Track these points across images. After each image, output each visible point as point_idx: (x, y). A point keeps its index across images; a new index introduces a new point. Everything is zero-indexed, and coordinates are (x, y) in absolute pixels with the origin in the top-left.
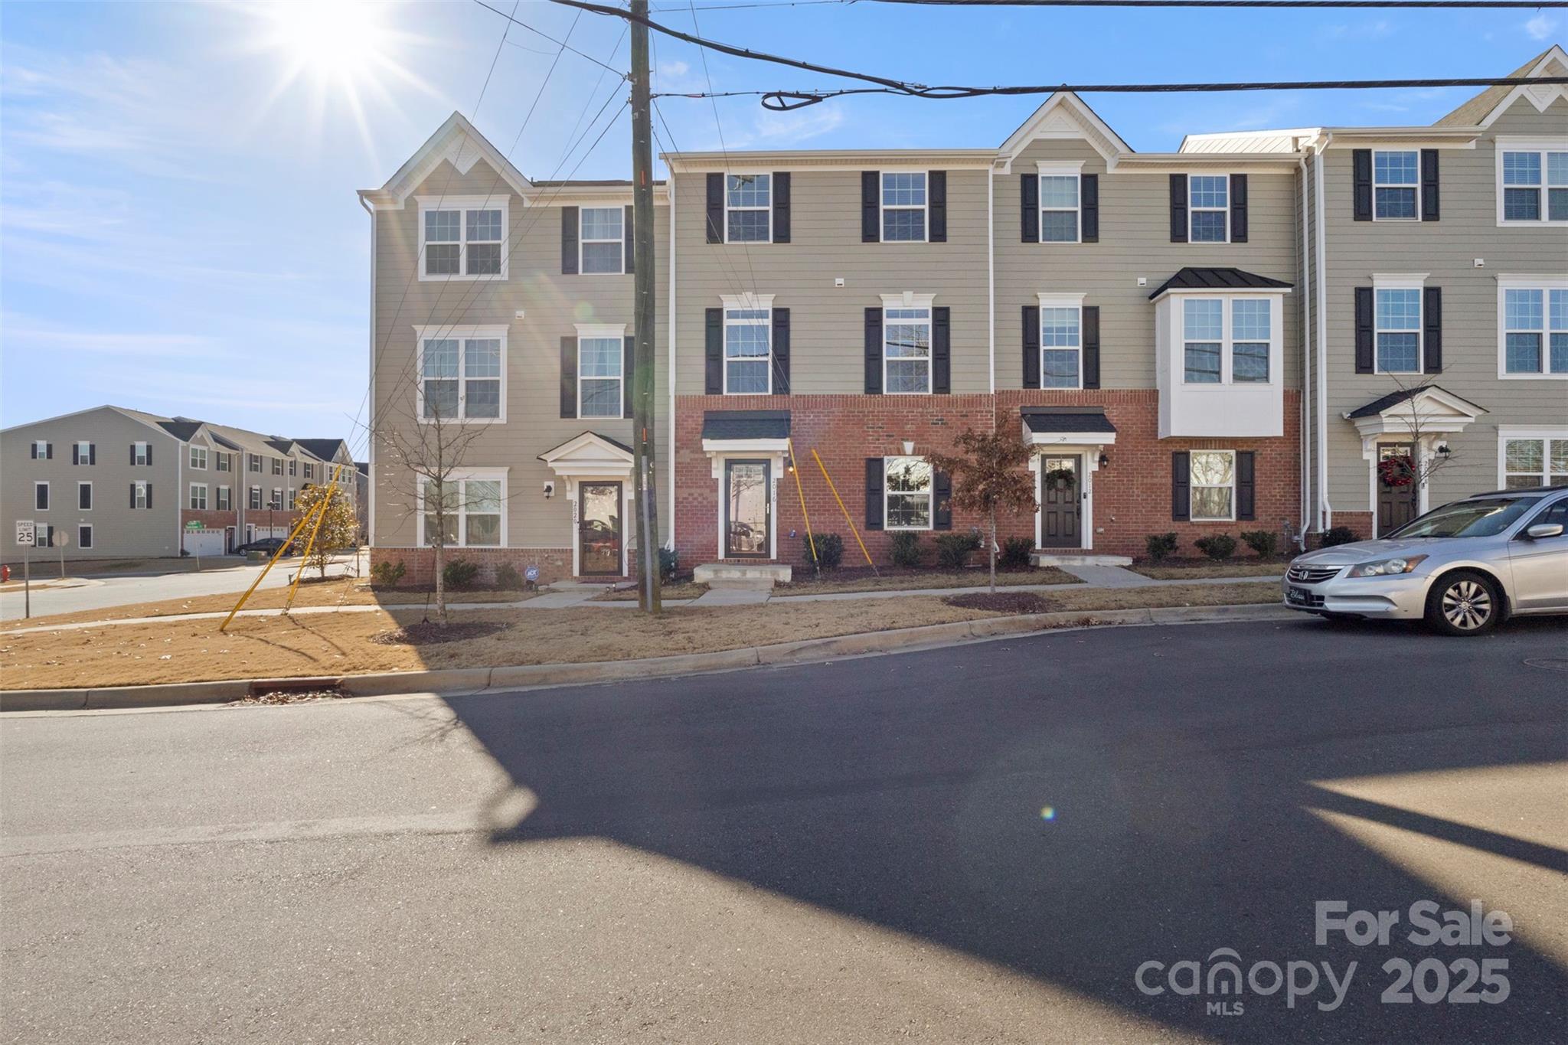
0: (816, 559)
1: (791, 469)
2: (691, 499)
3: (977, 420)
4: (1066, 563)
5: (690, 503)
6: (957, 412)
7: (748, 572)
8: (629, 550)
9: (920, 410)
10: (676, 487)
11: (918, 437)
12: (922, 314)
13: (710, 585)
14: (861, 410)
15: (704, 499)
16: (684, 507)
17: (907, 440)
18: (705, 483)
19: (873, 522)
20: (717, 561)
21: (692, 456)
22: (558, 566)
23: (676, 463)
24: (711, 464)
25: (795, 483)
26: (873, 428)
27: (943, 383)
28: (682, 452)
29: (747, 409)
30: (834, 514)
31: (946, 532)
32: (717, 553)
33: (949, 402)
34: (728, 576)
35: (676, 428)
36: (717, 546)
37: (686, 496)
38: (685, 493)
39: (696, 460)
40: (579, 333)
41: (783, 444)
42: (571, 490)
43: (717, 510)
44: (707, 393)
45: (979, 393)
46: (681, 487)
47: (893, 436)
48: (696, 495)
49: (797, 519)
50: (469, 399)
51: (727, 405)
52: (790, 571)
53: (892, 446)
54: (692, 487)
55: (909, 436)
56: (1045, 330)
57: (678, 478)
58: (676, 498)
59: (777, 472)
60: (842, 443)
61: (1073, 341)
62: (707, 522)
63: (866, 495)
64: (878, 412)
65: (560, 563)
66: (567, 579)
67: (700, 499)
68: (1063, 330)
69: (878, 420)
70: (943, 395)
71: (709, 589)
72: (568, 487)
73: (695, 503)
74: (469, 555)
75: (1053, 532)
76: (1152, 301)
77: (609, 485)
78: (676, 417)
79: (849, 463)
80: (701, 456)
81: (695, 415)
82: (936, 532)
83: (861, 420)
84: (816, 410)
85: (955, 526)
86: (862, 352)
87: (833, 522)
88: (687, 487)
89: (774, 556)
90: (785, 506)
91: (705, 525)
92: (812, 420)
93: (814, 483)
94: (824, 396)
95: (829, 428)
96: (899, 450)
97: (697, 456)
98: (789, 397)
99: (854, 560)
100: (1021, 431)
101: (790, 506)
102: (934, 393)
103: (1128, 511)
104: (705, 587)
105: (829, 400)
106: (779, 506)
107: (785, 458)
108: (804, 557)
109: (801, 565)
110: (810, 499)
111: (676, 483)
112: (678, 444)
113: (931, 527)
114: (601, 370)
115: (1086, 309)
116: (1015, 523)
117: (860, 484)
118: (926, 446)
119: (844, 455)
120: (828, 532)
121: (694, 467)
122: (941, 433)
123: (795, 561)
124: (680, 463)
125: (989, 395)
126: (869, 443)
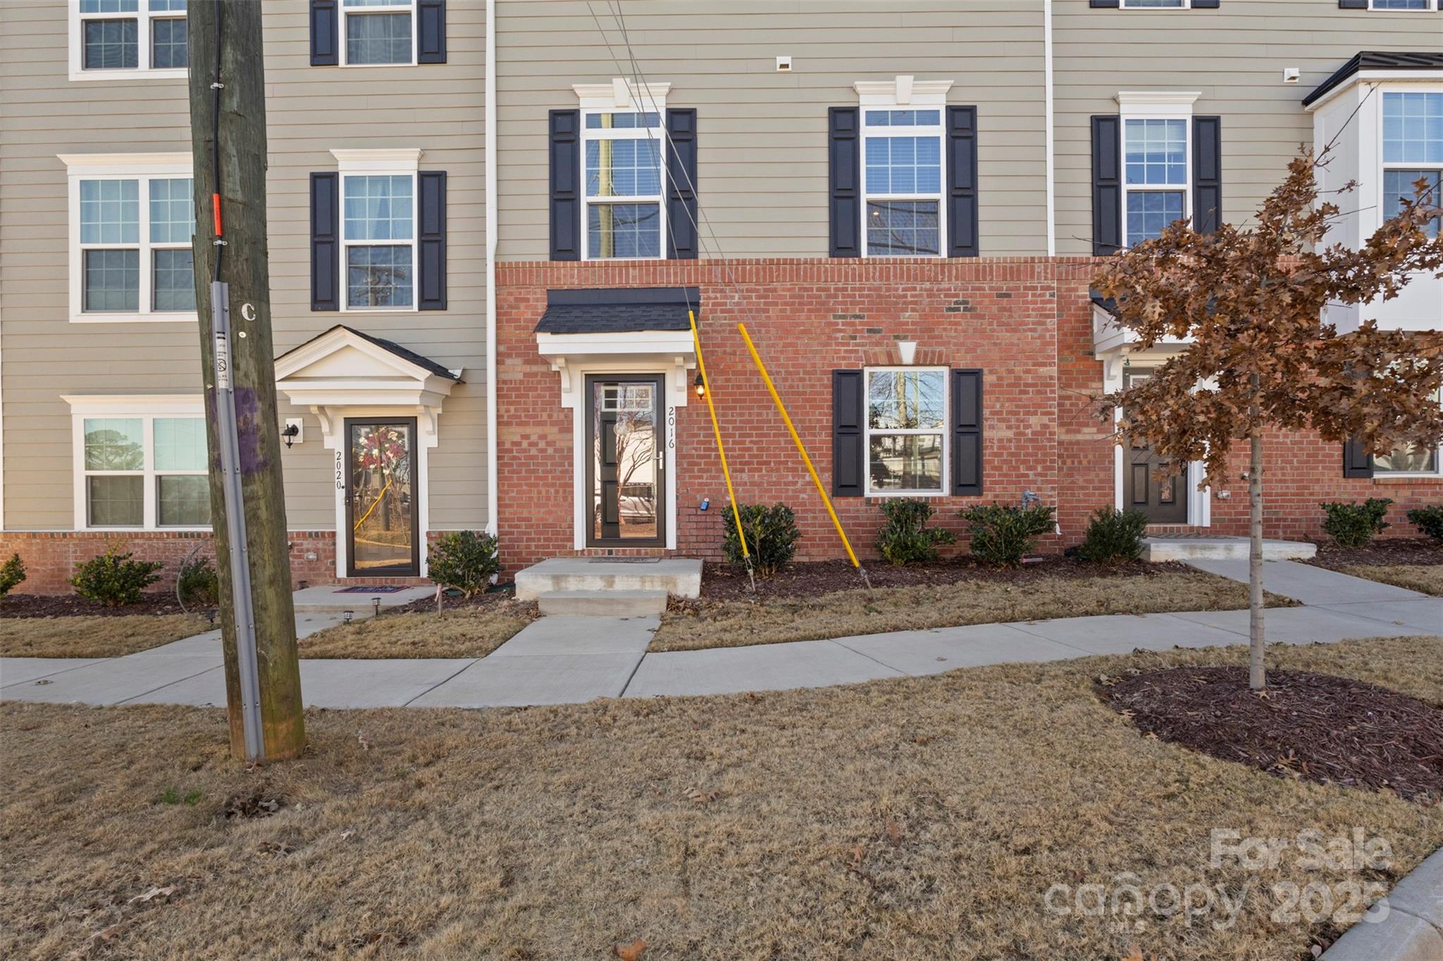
0: (746, 554)
1: (700, 390)
2: (525, 444)
3: (1027, 302)
4: (1198, 555)
5: (525, 451)
6: (991, 288)
7: (617, 580)
8: (428, 534)
9: (927, 285)
10: (499, 424)
11: (924, 332)
12: (929, 117)
13: (541, 607)
14: (822, 285)
15: (548, 444)
16: (514, 458)
17: (905, 338)
18: (550, 416)
19: (847, 485)
20: (572, 553)
21: (528, 369)
22: (310, 562)
23: (498, 382)
24: (559, 382)
25: (709, 414)
26: (844, 317)
27: (965, 241)
28: (508, 361)
29: (624, 285)
30: (778, 470)
31: (973, 499)
32: (572, 540)
33: (977, 271)
34: (581, 587)
35: (498, 321)
36: (571, 527)
37: (517, 438)
38: (514, 433)
39: (535, 375)
40: (340, 168)
41: (684, 341)
42: (331, 432)
43: (571, 465)
44: (552, 259)
45: (1029, 255)
46: (509, 424)
47: (879, 331)
48: (534, 438)
49: (713, 478)
50: (157, 282)
51: (587, 279)
52: (697, 578)
53: (877, 349)
54: (527, 424)
55: (908, 330)
56: (1129, 158)
57: (503, 408)
58: (499, 444)
59: (677, 396)
60: (790, 345)
61: (1178, 176)
62: (553, 485)
63: (832, 435)
64: (854, 289)
65: (312, 556)
66: (326, 583)
67: (542, 445)
68: (1160, 157)
69: (852, 303)
70: (967, 260)
71: (539, 616)
72: (325, 427)
73: (533, 452)
74: (161, 544)
75: (1140, 498)
76: (1308, 108)
77: (394, 424)
78: (497, 300)
79: (802, 380)
80: (543, 369)
81: (531, 297)
82: (954, 499)
83: (823, 304)
84: (744, 287)
85: (990, 490)
86: (824, 185)
87: (776, 484)
88: (519, 424)
89: (671, 544)
90: (692, 456)
91: (552, 490)
92: (738, 304)
93: (741, 415)
94: (758, 261)
95: (768, 318)
96: (890, 355)
97: (535, 368)
98: (696, 264)
99: (814, 551)
100: (1091, 327)
101: (700, 457)
102: (950, 255)
103: (1269, 462)
104: (532, 611)
105: (770, 268)
106: (680, 456)
107: (690, 372)
108: (726, 548)
109: (719, 560)
110: (734, 443)
111: (499, 416)
112: (502, 348)
113: (946, 491)
114: (381, 230)
115: (1198, 121)
116: (1081, 482)
117: (823, 418)
118: (938, 349)
119: (794, 366)
120: (768, 502)
121: (530, 389)
122: (963, 326)
123: (709, 552)
124: (505, 382)
125: (1047, 259)
126: (837, 344)
